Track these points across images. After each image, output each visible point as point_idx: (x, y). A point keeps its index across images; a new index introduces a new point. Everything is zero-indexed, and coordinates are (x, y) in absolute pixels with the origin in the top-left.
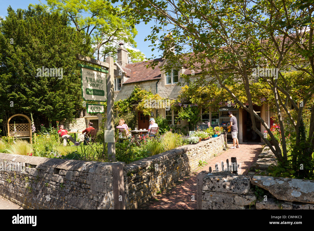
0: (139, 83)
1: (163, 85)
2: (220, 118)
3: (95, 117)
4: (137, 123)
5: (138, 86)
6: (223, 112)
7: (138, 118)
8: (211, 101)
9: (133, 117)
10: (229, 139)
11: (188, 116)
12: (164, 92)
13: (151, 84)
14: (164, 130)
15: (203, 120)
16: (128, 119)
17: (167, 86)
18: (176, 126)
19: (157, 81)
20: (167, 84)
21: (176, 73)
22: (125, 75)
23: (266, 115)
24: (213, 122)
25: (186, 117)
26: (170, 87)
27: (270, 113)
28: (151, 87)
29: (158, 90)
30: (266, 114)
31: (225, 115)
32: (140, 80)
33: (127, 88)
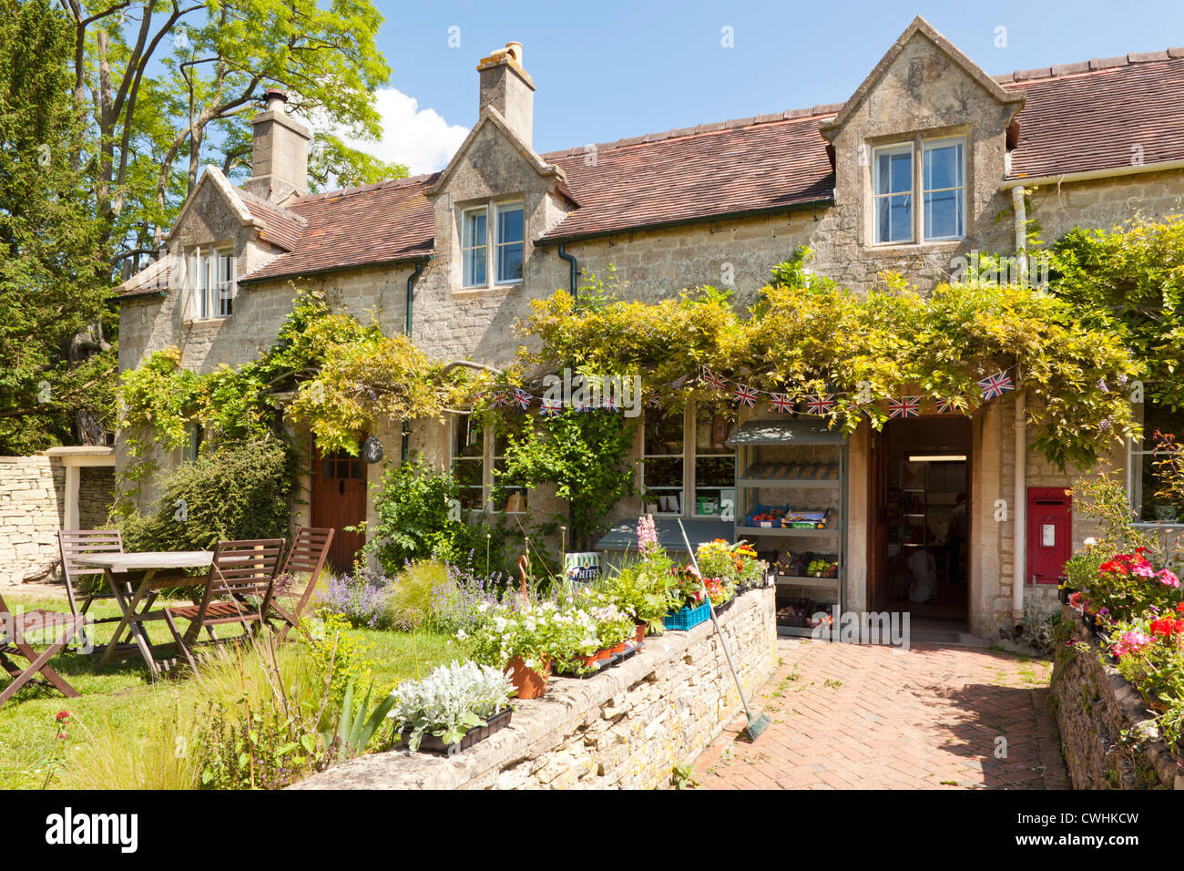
0: (322, 277)
1: (441, 292)
2: (741, 482)
3: (101, 455)
4: (305, 496)
5: (315, 293)
6: (758, 449)
7: (314, 468)
8: (694, 385)
9: (275, 460)
10: (791, 610)
11: (560, 466)
12: (447, 333)
13: (381, 284)
14: (430, 538)
15: (648, 493)
16: (246, 469)
17: (462, 296)
18: (504, 520)
19: (413, 271)
20: (465, 284)
21: (513, 226)
22: (258, 238)
23: (1002, 476)
24: (705, 505)
25: (548, 471)
26: (481, 302)
27: (1027, 463)
28: (381, 305)
29: (417, 317)
30: (1006, 470)
31: (770, 470)
32: (330, 264)
33: (262, 304)
